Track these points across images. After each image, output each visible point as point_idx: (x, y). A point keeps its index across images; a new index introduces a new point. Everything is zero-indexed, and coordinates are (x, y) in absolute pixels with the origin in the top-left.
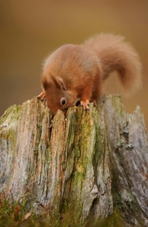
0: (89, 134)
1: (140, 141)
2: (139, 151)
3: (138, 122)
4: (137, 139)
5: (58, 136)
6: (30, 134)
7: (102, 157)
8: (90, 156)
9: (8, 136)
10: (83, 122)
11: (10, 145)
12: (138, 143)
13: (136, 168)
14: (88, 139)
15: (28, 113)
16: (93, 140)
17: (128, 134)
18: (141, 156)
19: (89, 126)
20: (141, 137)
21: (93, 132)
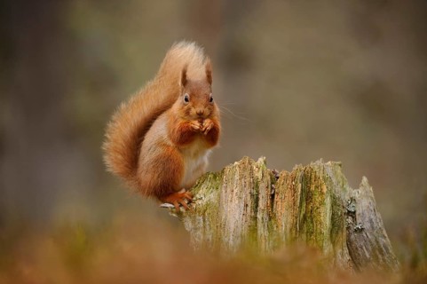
0: (322, 203)
1: (371, 221)
2: (371, 233)
3: (367, 197)
4: (367, 219)
5: (285, 204)
6: (242, 205)
7: (340, 233)
8: (326, 231)
9: (205, 211)
10: (313, 188)
11: (208, 223)
12: (369, 224)
13: (368, 256)
14: (322, 210)
15: (237, 177)
16: (328, 210)
17: (354, 213)
18: (373, 241)
19: (322, 193)
20: (372, 217)
21: (328, 201)
